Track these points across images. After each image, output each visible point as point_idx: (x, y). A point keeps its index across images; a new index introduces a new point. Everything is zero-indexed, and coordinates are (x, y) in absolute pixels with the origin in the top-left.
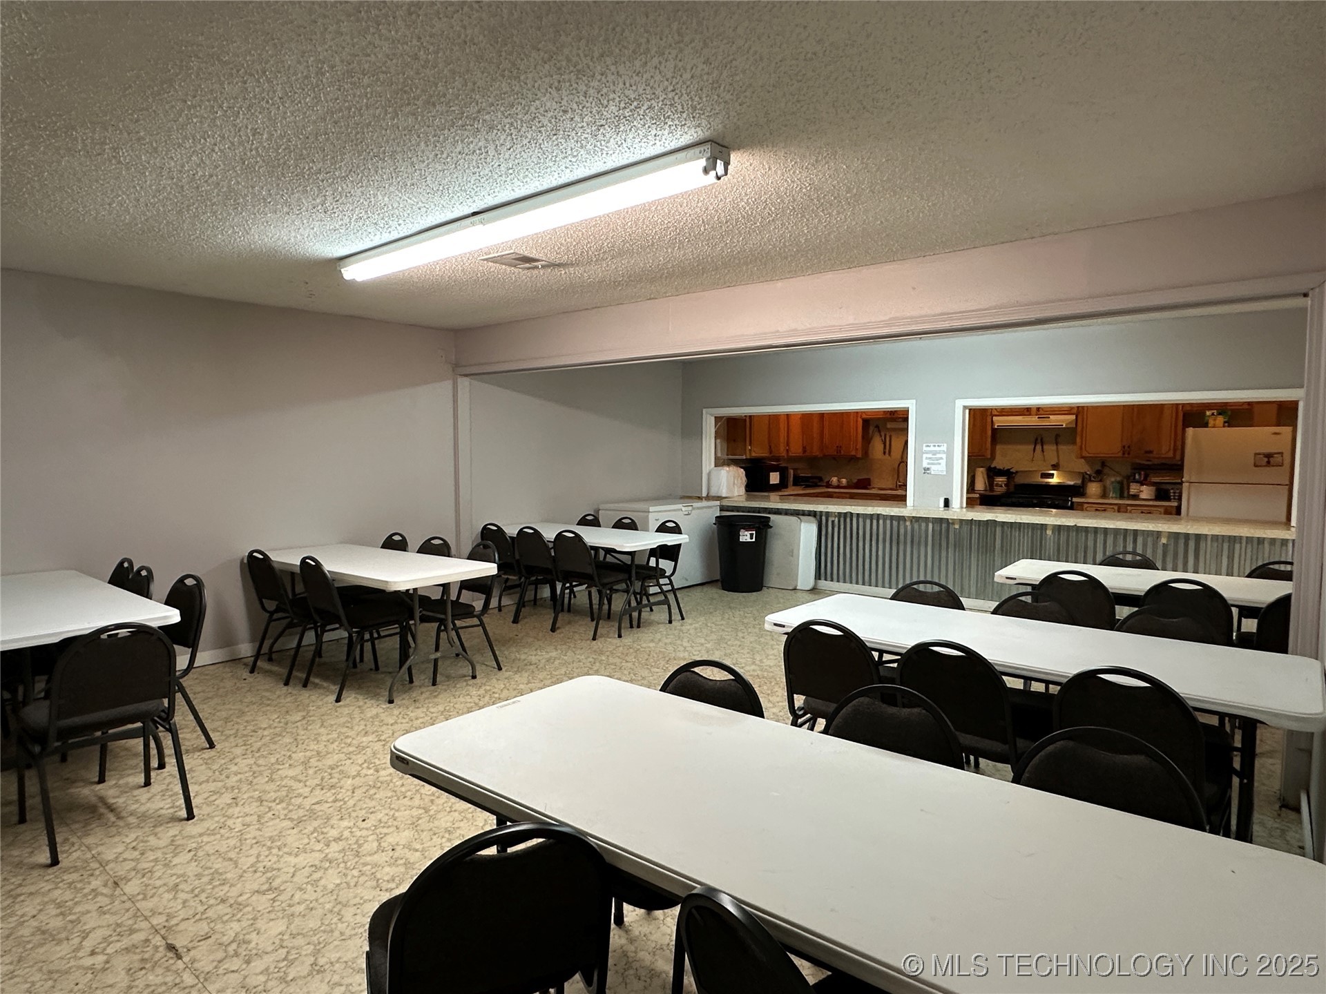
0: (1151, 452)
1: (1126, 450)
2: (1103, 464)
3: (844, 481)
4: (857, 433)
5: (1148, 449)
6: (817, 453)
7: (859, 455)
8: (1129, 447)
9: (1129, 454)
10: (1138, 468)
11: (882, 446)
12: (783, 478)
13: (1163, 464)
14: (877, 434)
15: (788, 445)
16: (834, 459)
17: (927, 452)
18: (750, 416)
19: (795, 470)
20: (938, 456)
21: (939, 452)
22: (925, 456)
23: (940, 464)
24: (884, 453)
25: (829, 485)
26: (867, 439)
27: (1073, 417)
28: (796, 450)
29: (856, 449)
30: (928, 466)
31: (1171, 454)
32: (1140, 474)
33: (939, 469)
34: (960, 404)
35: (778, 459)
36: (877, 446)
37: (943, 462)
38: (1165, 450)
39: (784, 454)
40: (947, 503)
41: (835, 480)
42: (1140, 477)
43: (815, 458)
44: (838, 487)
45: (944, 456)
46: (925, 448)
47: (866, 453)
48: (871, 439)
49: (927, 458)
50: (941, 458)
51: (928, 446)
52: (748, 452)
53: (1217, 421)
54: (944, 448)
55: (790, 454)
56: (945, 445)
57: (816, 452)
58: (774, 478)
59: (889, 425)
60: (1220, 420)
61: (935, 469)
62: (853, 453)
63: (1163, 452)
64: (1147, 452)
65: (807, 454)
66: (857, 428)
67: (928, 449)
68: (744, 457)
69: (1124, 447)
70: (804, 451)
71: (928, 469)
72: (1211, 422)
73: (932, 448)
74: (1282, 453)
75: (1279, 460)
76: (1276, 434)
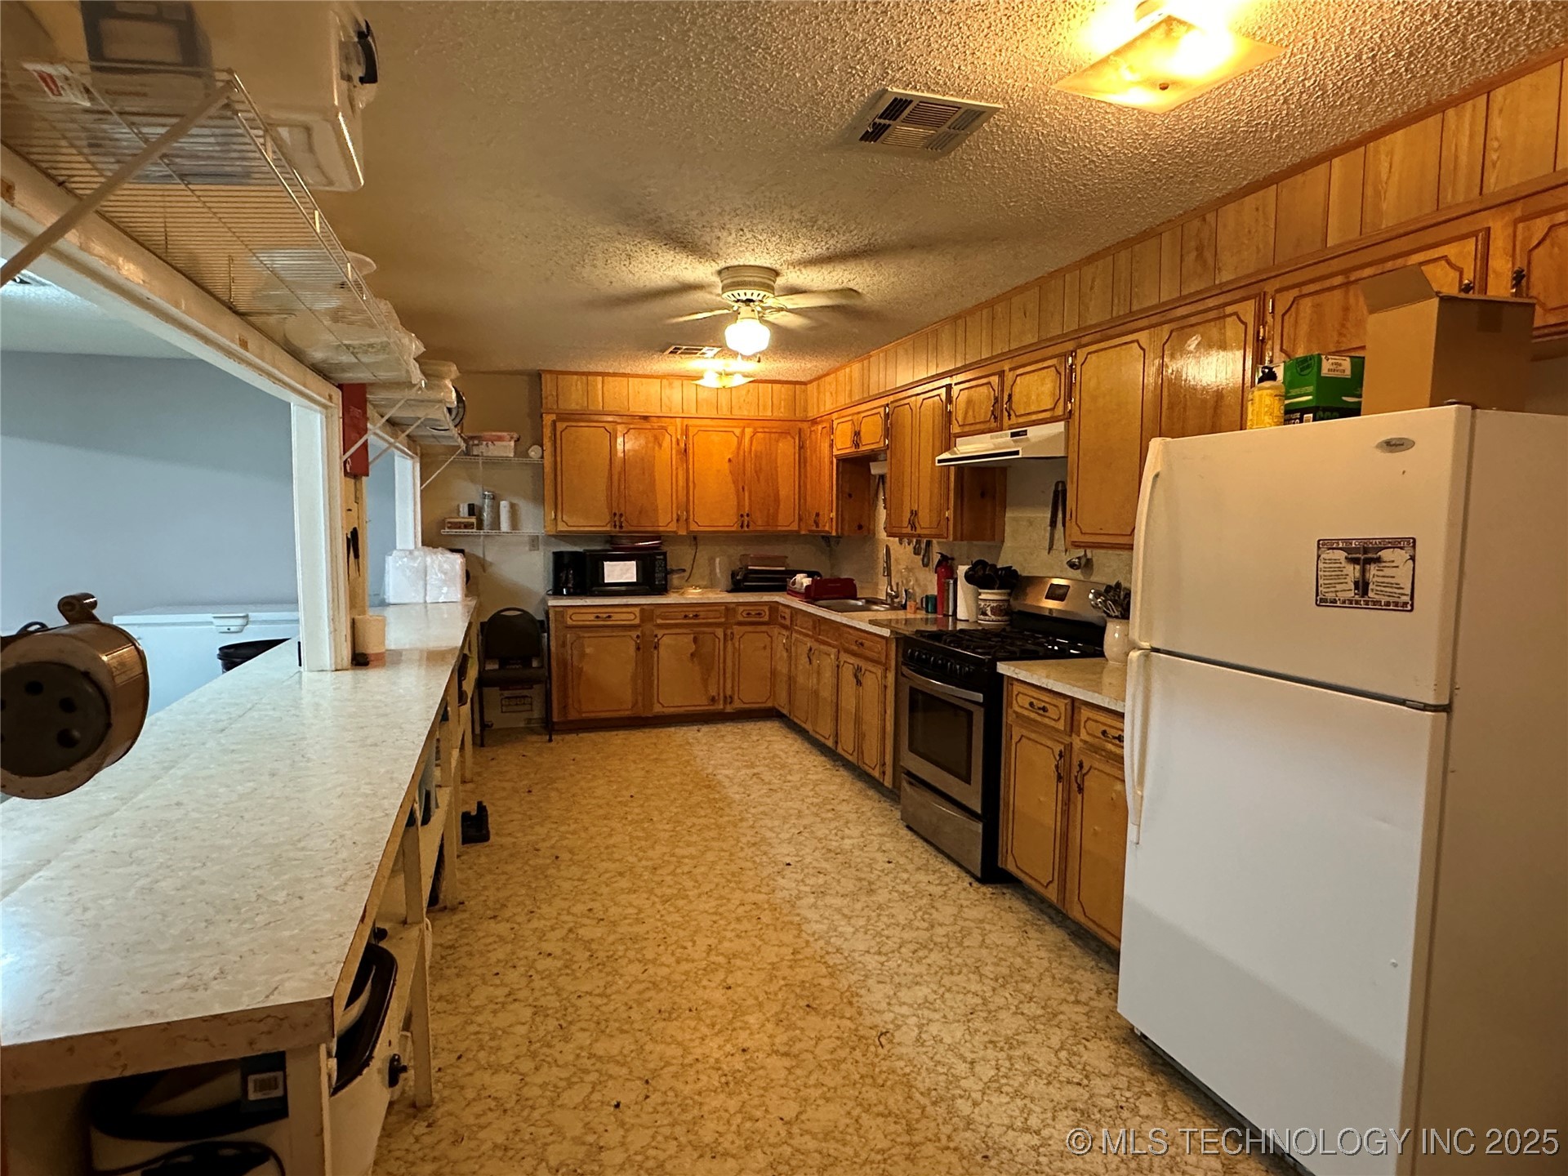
4: (831, 487)
7: (833, 531)
14: (881, 488)
27: (1060, 427)
41: (797, 580)
48: (876, 499)
52: (549, 523)
58: (620, 572)
62: (827, 527)
65: (755, 527)
66: (832, 477)
70: (745, 525)
74: (1413, 542)
75: (1402, 577)
76: (1393, 445)
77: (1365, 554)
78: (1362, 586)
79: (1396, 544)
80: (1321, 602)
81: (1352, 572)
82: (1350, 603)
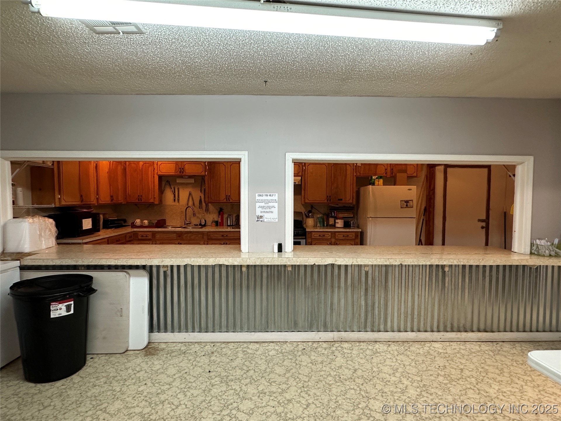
0: (341, 200)
1: (329, 198)
2: (312, 207)
3: (146, 222)
4: (154, 186)
5: (339, 198)
6: (122, 201)
7: (157, 202)
8: (330, 197)
9: (330, 201)
10: (333, 209)
11: (173, 195)
12: (95, 223)
13: (344, 207)
14: (168, 187)
15: (97, 194)
16: (136, 205)
17: (259, 201)
18: (58, 162)
19: (104, 214)
20: (271, 204)
21: (272, 202)
22: (258, 205)
23: (272, 212)
24: (175, 200)
25: (133, 226)
26: (161, 191)
27: (300, 178)
28: (105, 198)
29: (153, 197)
30: (262, 214)
31: (351, 201)
32: (334, 213)
33: (271, 217)
34: (290, 157)
35: (89, 207)
36: (169, 195)
37: (275, 210)
38: (348, 198)
39: (95, 202)
40: (280, 248)
41: (138, 222)
42: (335, 214)
43: (121, 204)
44: (141, 227)
45: (276, 205)
46: (257, 198)
47: (161, 201)
48: (164, 190)
49: (260, 207)
50: (274, 207)
51: (260, 195)
52: (57, 200)
53: (380, 183)
54: (276, 197)
55: (100, 202)
56: (277, 194)
57: (121, 199)
58: (87, 224)
59: (178, 181)
60: (381, 181)
61: (267, 217)
62: (152, 201)
63: (347, 200)
64: (339, 200)
65: (114, 202)
66: (154, 182)
67: (261, 198)
68: (53, 206)
69: (328, 196)
70: (112, 200)
71: (261, 217)
72: (376, 183)
73: (264, 198)
74: (412, 200)
75: (412, 204)
76: (409, 190)
77: (407, 202)
78: (407, 205)
79: (410, 200)
80: (401, 208)
81: (406, 204)
82: (405, 208)
